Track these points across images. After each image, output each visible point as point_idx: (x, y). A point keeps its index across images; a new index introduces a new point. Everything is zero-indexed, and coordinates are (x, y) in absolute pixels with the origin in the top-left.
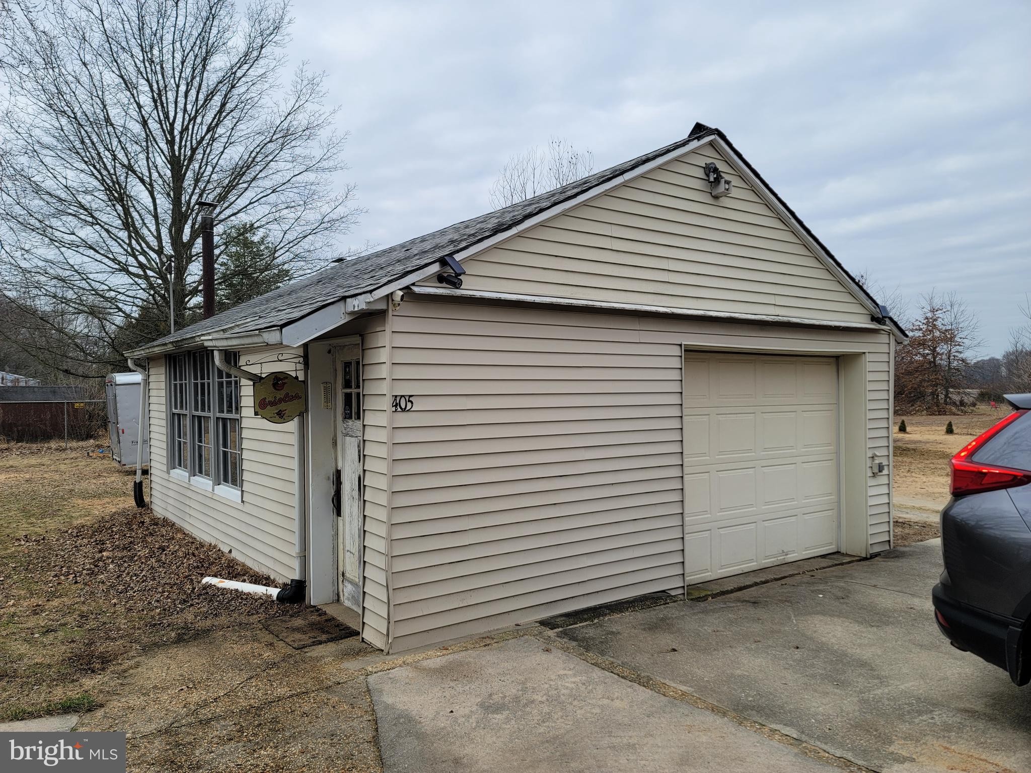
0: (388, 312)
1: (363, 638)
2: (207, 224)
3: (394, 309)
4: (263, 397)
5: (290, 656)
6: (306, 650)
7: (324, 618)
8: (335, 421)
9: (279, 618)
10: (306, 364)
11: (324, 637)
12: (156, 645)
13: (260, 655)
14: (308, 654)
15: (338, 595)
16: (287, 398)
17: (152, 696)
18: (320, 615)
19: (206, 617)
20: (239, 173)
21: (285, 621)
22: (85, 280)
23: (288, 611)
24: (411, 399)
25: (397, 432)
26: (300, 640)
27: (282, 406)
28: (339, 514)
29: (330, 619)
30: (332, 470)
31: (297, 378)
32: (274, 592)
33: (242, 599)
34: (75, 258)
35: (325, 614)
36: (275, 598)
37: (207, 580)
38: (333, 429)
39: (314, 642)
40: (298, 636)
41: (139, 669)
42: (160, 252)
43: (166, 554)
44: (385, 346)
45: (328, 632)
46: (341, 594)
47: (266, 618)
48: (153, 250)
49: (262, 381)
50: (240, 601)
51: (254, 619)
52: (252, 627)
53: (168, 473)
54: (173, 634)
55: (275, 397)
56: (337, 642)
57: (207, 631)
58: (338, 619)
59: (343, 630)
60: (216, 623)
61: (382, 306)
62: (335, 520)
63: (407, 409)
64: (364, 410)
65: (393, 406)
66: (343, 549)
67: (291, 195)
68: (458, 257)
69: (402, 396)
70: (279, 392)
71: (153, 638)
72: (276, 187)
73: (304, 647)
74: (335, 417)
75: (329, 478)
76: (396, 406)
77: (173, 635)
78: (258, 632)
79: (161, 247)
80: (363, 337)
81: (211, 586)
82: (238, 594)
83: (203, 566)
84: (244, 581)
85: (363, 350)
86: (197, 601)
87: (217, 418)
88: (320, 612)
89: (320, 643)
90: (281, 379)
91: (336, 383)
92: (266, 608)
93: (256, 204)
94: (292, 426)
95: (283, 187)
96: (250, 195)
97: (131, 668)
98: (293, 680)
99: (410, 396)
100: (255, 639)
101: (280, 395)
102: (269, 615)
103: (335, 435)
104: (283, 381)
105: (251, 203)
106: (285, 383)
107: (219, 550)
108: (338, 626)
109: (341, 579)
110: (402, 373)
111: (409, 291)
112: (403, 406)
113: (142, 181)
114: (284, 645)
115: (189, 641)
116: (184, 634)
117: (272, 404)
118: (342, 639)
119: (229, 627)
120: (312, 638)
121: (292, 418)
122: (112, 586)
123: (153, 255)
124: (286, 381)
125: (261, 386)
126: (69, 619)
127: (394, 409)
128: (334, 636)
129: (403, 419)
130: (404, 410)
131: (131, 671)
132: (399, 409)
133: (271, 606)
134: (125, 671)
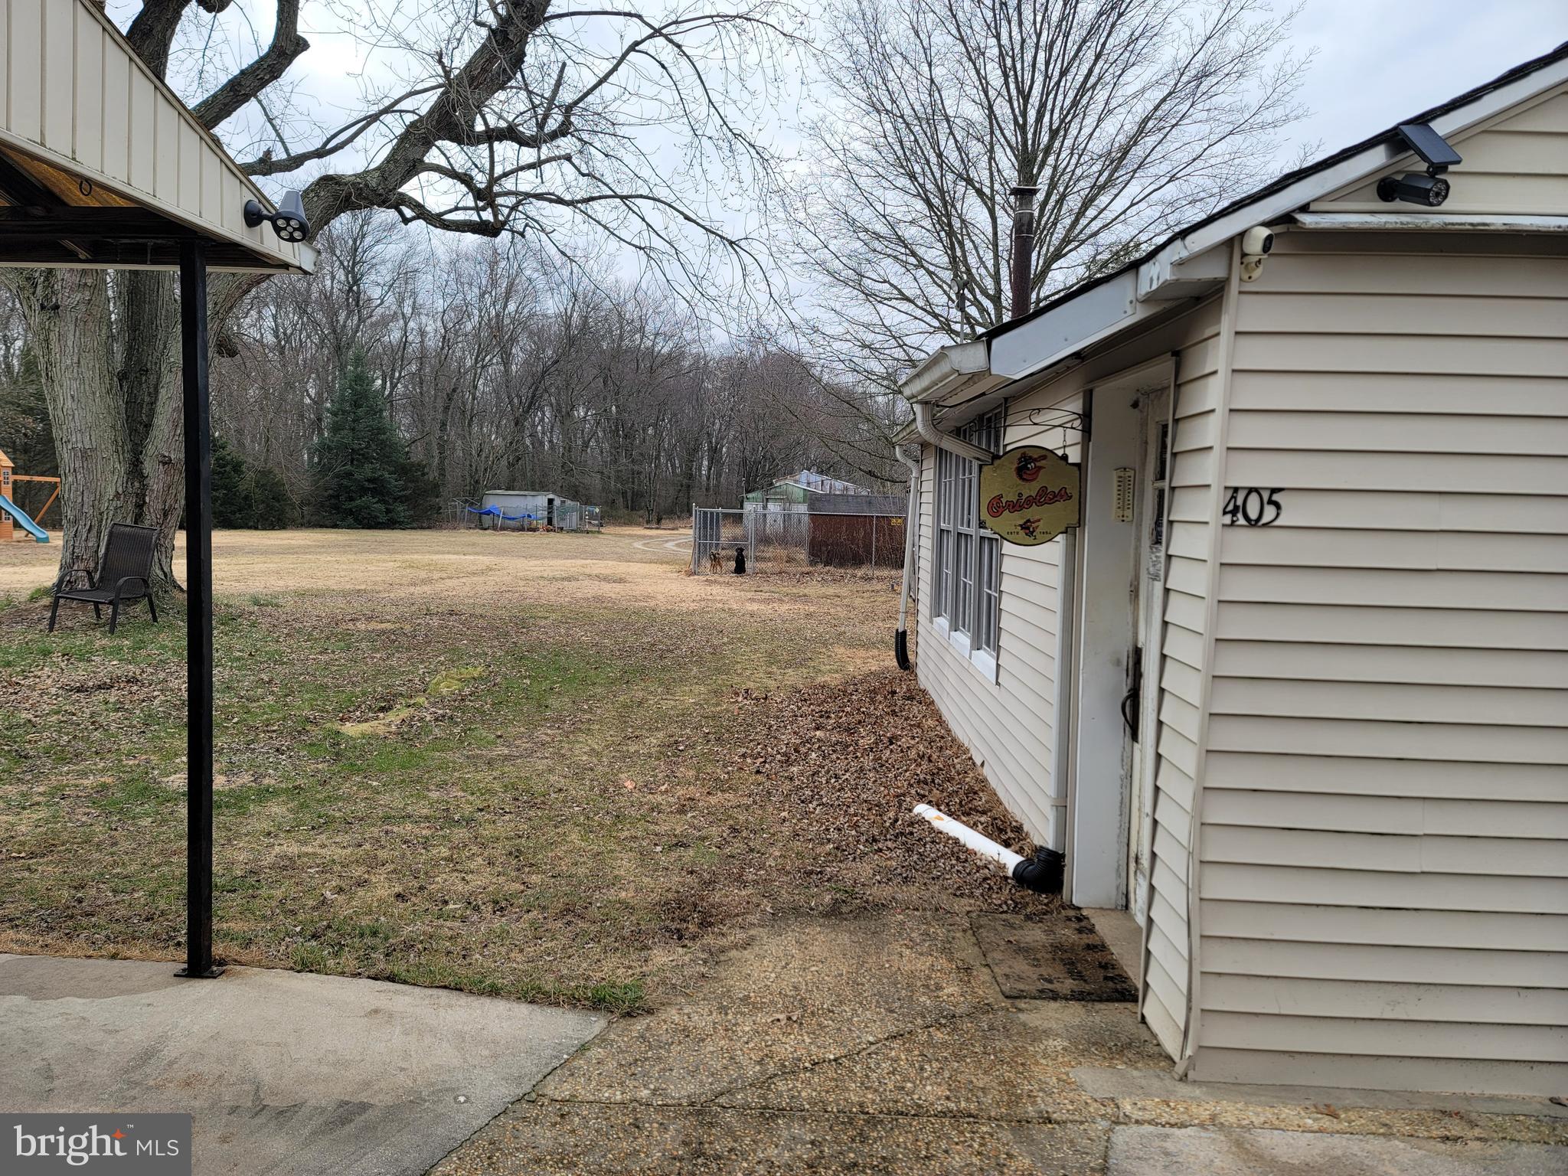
0: (1229, 284)
1: (1143, 1017)
2: (1023, 225)
3: (1245, 277)
4: (997, 493)
5: (989, 1008)
6: (1022, 1004)
7: (1086, 939)
8: (1138, 548)
9: (1004, 916)
10: (1087, 431)
11: (1068, 985)
12: (796, 910)
13: (939, 988)
14: (1023, 1017)
15: (1127, 896)
16: (1045, 497)
17: (730, 1017)
18: (1080, 931)
19: (889, 880)
20: (1117, 157)
21: (1012, 926)
22: (901, 346)
23: (1028, 903)
24: (1275, 497)
25: (1232, 575)
26: (1020, 978)
27: (1033, 512)
28: (1135, 736)
29: (1095, 947)
30: (1128, 647)
31: (1065, 457)
32: (1011, 860)
33: (958, 859)
34: (892, 316)
35: (1091, 930)
36: (1010, 873)
37: (922, 809)
38: (1132, 563)
39: (1042, 991)
40: (1021, 966)
41: (746, 952)
42: (996, 299)
43: (891, 751)
44: (1215, 373)
45: (1080, 977)
46: (1132, 896)
47: (981, 910)
48: (988, 296)
49: (997, 462)
50: (954, 862)
51: (963, 905)
52: (950, 921)
53: (931, 622)
54: (828, 898)
55: (1020, 495)
56: (1090, 1005)
57: (881, 906)
58: (1113, 950)
59: (1112, 979)
60: (899, 896)
61: (1212, 271)
62: (1128, 749)
63: (1265, 520)
64: (1171, 523)
65: (1225, 513)
66: (1139, 810)
67: (1201, 181)
68: (1442, 126)
69: (1251, 490)
70: (1027, 484)
71: (797, 898)
72: (1176, 171)
73: (1019, 996)
74: (1139, 539)
75: (1118, 663)
76: (1234, 512)
77: (826, 900)
78: (958, 935)
79: (999, 291)
80: (1178, 355)
81: (923, 821)
82: (958, 851)
83: (933, 781)
84: (974, 826)
85: (1178, 386)
86: (890, 844)
87: (981, 538)
88: (1083, 924)
89: (1055, 997)
90: (1035, 460)
91: (1144, 470)
92: (991, 888)
93: (1143, 205)
94: (1054, 551)
95: (1189, 170)
96: (1133, 189)
97: (736, 946)
98: (968, 1073)
99: (1274, 491)
100: (947, 951)
101: (1030, 490)
102: (990, 904)
103: (1137, 577)
104: (1038, 464)
105: (1132, 205)
106: (1040, 468)
107: (970, 758)
108: (1104, 966)
109: (1132, 865)
110: (1252, 433)
111: (1292, 228)
112: (1253, 514)
113: (980, 193)
114: (988, 978)
115: (846, 919)
116: (844, 901)
117: (1014, 507)
118: (1101, 1001)
119: (917, 910)
120: (1046, 980)
121: (1049, 537)
122: (799, 788)
123: (987, 304)
124: (1042, 463)
125: (995, 471)
126: (714, 830)
127: (1228, 519)
128: (1088, 987)
129: (1248, 545)
130: (1253, 524)
131: (733, 953)
132: (1242, 521)
133: (1000, 888)
134: (723, 950)
